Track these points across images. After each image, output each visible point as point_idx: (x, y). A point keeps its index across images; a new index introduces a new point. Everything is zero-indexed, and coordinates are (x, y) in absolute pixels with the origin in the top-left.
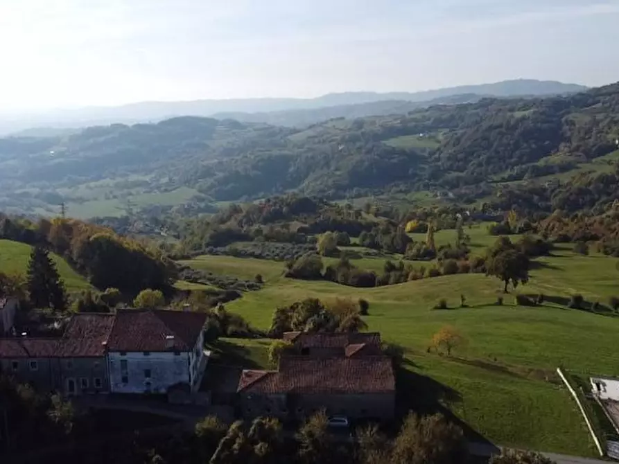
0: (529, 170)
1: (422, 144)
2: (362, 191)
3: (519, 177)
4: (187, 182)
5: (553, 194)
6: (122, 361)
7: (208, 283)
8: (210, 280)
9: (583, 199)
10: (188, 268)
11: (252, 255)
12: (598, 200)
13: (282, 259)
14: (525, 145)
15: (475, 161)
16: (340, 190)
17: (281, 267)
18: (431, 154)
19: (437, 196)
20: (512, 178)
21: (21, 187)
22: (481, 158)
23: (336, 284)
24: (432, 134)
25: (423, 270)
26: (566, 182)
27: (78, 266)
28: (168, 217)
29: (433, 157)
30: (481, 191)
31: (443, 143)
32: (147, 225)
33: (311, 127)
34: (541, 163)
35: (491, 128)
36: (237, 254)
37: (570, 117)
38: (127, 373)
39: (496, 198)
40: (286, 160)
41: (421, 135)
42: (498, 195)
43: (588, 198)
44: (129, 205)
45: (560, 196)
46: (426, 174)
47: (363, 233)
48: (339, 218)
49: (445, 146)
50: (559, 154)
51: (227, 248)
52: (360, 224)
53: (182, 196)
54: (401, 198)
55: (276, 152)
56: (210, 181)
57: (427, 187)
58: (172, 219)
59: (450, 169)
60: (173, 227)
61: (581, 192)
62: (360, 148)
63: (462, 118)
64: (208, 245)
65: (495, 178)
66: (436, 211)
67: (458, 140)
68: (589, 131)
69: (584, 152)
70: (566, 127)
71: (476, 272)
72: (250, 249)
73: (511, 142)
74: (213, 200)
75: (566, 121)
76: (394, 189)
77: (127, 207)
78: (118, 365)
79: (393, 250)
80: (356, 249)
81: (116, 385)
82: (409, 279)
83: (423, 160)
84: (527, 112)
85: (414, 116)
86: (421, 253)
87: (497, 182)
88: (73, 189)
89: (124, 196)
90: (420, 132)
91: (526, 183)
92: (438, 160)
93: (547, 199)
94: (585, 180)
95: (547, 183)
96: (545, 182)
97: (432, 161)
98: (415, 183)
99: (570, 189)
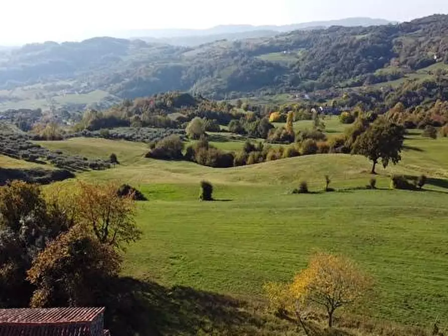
0: (368, 79)
1: (285, 59)
2: (238, 94)
3: (360, 84)
4: (101, 86)
5: (387, 97)
9: (411, 100)
11: (122, 137)
12: (422, 101)
13: (149, 141)
14: (364, 60)
15: (325, 72)
16: (220, 93)
17: (145, 148)
18: (292, 66)
19: (296, 97)
20: (354, 85)
22: (331, 69)
23: (194, 164)
24: (294, 51)
25: (281, 151)
26: (397, 87)
30: (330, 94)
31: (302, 58)
32: (56, 117)
33: (201, 46)
34: (377, 73)
35: (338, 47)
36: (108, 136)
37: (399, 39)
39: (342, 98)
40: (178, 70)
41: (285, 52)
42: (344, 97)
43: (414, 99)
44: (53, 104)
45: (393, 97)
46: (288, 81)
47: (232, 121)
48: (213, 110)
49: (303, 60)
50: (389, 67)
52: (231, 115)
53: (97, 97)
54: (268, 99)
55: (171, 64)
56: (118, 85)
57: (288, 91)
58: (81, 113)
59: (307, 78)
61: (409, 94)
62: (236, 61)
63: (316, 40)
65: (341, 84)
66: (295, 107)
67: (313, 55)
68: (413, 49)
69: (410, 64)
70: (395, 47)
71: (337, 153)
72: (122, 133)
73: (354, 57)
74: (119, 99)
75: (396, 42)
76: (262, 93)
77: (51, 105)
79: (256, 134)
80: (223, 134)
83: (286, 70)
84: (366, 36)
85: (280, 39)
86: (281, 137)
87: (342, 88)
88: (11, 91)
89: (50, 96)
90: (284, 50)
91: (365, 88)
92: (297, 70)
93: (382, 100)
94: (412, 85)
95: (382, 88)
96: (380, 87)
97: (293, 72)
98: (278, 88)
99: (400, 92)
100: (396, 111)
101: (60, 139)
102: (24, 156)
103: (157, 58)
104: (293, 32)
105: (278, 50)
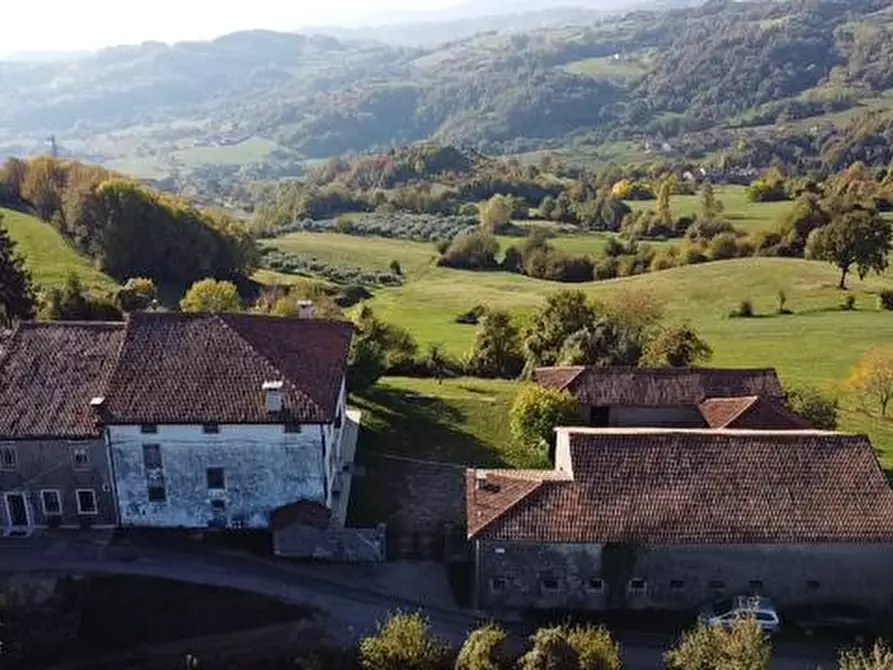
0: (786, 109)
1: (621, 71)
2: (529, 143)
3: (770, 120)
4: (260, 130)
5: (824, 146)
6: (146, 447)
7: (312, 274)
8: (314, 268)
9: (872, 152)
10: (276, 250)
11: (377, 232)
13: (426, 238)
14: (777, 71)
15: (700, 96)
16: (496, 140)
17: (428, 251)
18: (634, 85)
19: (644, 149)
20: (759, 122)
21: (8, 139)
22: (711, 90)
23: (524, 277)
24: (634, 55)
25: (673, 253)
26: (844, 127)
27: (78, 239)
28: (234, 181)
29: (635, 92)
30: (713, 141)
31: (651, 69)
33: (447, 46)
34: (804, 97)
35: (726, 45)
36: (351, 230)
37: (846, 27)
38: (161, 478)
39: (737, 150)
40: (410, 95)
41: (617, 56)
42: (740, 147)
43: (879, 150)
44: (174, 166)
45: (837, 147)
46: (626, 116)
47: (547, 199)
48: (505, 178)
49: (655, 73)
50: (828, 84)
51: (335, 222)
52: (537, 187)
53: (255, 151)
54: (589, 152)
55: (395, 84)
56: (297, 127)
57: (628, 135)
58: (240, 184)
59: (663, 108)
60: (241, 195)
61: (869, 141)
62: (523, 77)
63: (678, 31)
64: (301, 217)
65: (733, 121)
66: (650, 169)
67: (675, 63)
68: (875, 49)
69: (870, 80)
70: (839, 44)
71: (769, 256)
72: (372, 224)
73: (757, 67)
74: (300, 156)
75: (840, 34)
76: (578, 140)
77: (170, 168)
78: (136, 457)
79: (598, 224)
81: (135, 507)
82: (652, 267)
83: (622, 94)
84: (779, 21)
85: (605, 28)
86: (649, 229)
87: (735, 127)
88: (88, 140)
89: (165, 151)
90: (614, 53)
91: (781, 129)
92: (645, 94)
93: (815, 152)
94: (875, 123)
95: (815, 128)
96: (812, 127)
97: (636, 97)
98: (609, 130)
99: (851, 137)
100: (852, 177)
101: (274, 236)
103: (361, 74)
104: (630, 15)
105: (603, 52)
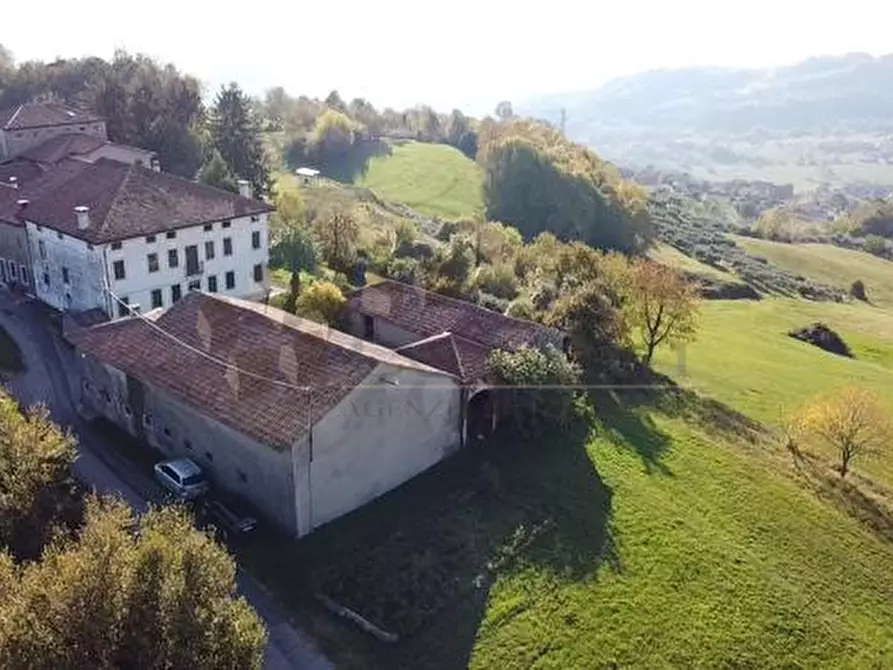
6: (39, 241)
32: (817, 203)
38: (47, 268)
77: (823, 180)
78: (37, 248)
81: (41, 286)
101: (789, 242)
102: (700, 254)
